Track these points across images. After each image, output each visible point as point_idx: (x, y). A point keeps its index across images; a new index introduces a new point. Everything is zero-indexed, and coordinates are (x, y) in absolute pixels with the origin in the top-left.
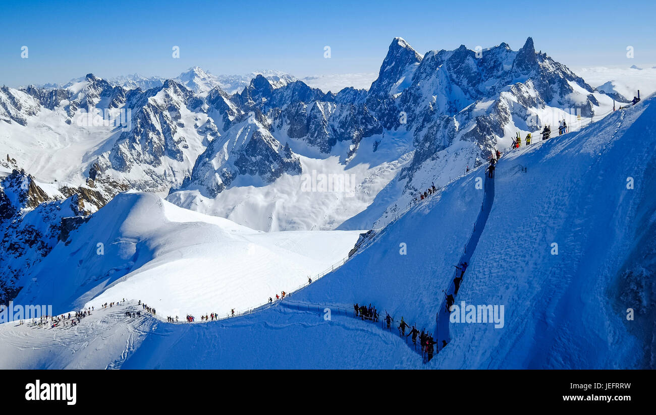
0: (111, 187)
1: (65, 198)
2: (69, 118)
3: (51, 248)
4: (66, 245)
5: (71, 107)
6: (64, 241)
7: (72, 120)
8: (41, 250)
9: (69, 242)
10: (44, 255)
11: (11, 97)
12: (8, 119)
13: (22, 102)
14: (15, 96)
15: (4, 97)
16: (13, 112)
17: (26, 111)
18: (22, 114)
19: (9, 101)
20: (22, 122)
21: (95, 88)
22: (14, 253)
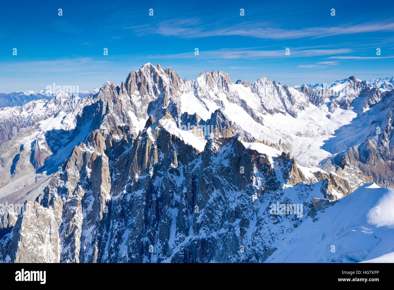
0: (356, 177)
1: (317, 181)
2: (329, 113)
3: (301, 221)
4: (314, 221)
5: (332, 105)
6: (313, 218)
7: (332, 115)
8: (294, 221)
9: (316, 220)
10: (296, 226)
11: (289, 94)
12: (284, 111)
13: (296, 98)
14: (293, 94)
15: (284, 93)
16: (289, 105)
17: (298, 106)
18: (295, 109)
19: (287, 97)
20: (293, 115)
21: (354, 89)
22: (274, 220)
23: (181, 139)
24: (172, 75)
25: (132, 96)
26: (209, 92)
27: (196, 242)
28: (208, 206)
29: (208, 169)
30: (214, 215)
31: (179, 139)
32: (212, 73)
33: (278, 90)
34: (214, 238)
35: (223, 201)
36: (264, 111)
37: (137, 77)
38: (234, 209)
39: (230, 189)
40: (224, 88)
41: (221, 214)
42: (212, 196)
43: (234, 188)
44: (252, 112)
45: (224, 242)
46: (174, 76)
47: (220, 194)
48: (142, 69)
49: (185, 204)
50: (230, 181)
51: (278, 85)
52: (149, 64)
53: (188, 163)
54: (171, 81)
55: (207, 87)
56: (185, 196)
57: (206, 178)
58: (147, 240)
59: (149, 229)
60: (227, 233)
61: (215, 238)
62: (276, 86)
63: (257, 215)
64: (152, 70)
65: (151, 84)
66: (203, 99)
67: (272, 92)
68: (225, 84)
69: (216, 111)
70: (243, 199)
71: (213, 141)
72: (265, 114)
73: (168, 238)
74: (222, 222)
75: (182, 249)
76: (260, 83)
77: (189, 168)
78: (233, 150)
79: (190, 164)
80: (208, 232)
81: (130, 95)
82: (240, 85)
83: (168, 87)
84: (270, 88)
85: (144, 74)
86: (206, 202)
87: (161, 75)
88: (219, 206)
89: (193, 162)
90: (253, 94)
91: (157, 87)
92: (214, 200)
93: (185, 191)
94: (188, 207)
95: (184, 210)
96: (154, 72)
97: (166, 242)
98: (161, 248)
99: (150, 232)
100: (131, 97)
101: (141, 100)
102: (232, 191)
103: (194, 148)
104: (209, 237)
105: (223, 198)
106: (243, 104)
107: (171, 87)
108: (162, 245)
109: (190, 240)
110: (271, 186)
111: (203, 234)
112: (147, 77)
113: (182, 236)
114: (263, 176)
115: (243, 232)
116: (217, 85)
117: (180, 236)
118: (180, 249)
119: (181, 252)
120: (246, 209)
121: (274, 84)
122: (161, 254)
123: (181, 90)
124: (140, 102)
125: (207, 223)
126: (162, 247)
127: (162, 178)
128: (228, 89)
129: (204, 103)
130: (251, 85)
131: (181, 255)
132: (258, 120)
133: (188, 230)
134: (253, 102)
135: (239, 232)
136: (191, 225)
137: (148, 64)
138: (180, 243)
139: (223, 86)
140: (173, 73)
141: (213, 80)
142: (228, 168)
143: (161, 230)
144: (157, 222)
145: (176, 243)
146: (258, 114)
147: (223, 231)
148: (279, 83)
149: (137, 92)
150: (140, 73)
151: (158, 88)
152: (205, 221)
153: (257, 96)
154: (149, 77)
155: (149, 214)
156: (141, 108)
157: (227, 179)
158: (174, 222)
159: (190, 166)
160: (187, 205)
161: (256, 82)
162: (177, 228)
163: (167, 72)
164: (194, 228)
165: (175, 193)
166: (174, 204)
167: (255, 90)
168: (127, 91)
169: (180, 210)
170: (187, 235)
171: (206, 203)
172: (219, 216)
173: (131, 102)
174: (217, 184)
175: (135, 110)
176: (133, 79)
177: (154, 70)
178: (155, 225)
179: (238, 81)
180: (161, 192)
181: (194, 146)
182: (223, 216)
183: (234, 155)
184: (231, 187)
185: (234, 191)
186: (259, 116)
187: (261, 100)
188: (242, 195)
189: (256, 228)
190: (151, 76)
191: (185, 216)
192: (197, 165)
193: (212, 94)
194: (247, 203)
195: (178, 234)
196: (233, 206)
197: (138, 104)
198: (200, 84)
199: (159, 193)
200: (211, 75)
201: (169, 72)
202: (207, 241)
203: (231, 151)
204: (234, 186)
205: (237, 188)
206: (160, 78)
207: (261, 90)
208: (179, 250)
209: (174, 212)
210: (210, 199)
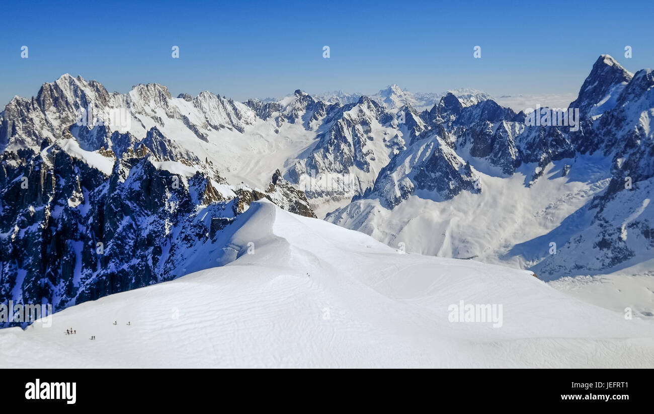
0: (288, 192)
2: (277, 128)
4: (212, 243)
5: (280, 119)
6: (212, 239)
7: (280, 130)
9: (215, 241)
11: (235, 109)
12: (230, 127)
13: (242, 113)
14: (238, 108)
15: (229, 108)
16: (235, 121)
17: (245, 121)
18: (242, 123)
19: (233, 112)
20: (241, 130)
21: (301, 103)
22: (186, 244)
23: (84, 162)
24: (97, 88)
25: (46, 113)
26: (145, 108)
27: (104, 278)
28: (116, 235)
29: (115, 195)
30: (124, 245)
31: (82, 162)
32: (147, 86)
33: (223, 104)
34: (125, 270)
35: (134, 229)
36: (209, 127)
37: (51, 90)
38: (146, 237)
39: (142, 215)
40: (162, 103)
41: (132, 243)
42: (121, 224)
43: (146, 213)
44: (195, 129)
45: (137, 275)
46: (101, 89)
47: (131, 221)
48: (58, 82)
49: (90, 237)
50: (141, 206)
51: (222, 99)
52: (67, 75)
53: (94, 189)
54: (97, 95)
55: (142, 102)
56: (90, 227)
57: (113, 205)
58: (46, 282)
59: (49, 269)
60: (139, 264)
61: (127, 270)
62: (220, 100)
63: (170, 241)
64: (71, 83)
65: (71, 98)
66: (137, 115)
67: (216, 107)
68: (163, 98)
69: (152, 129)
70: (156, 225)
71: (121, 162)
72: (210, 130)
73: (72, 277)
74: (134, 252)
75: (88, 287)
76: (203, 97)
77: (95, 194)
78: (143, 171)
79: (96, 190)
80: (118, 265)
81: (43, 111)
82: (182, 100)
83: (93, 102)
84: (214, 102)
85: (61, 87)
86: (115, 231)
87: (83, 89)
88: (130, 235)
89: (101, 187)
90: (195, 109)
91: (79, 102)
92: (123, 229)
93: (91, 220)
94: (96, 239)
95: (90, 243)
96: (74, 85)
97: (69, 282)
98: (64, 289)
99: (50, 272)
100: (45, 115)
101: (60, 117)
102: (144, 216)
103: (101, 172)
104: (119, 269)
105: (134, 226)
106: (185, 119)
107: (97, 103)
108: (65, 285)
109: (97, 276)
110: (184, 209)
111: (112, 267)
112: (66, 90)
113: (90, 271)
114: (176, 198)
115: (155, 261)
116: (153, 99)
117: (86, 273)
118: (86, 287)
119: (86, 290)
120: (159, 235)
121: (218, 98)
122: (65, 295)
123: (110, 105)
124: (59, 120)
125: (116, 255)
126: (65, 287)
127: (63, 208)
128: (167, 104)
129: (140, 121)
130: (194, 99)
131: (86, 293)
132: (202, 137)
133: (95, 265)
134: (196, 118)
135: (152, 261)
136: (99, 258)
137: (65, 75)
138: (87, 280)
139: (160, 100)
140: (98, 86)
141: (148, 93)
142: (138, 192)
143: (63, 269)
144: (58, 260)
145: (82, 281)
146: (202, 131)
147: (135, 261)
148: (224, 97)
149: (53, 109)
150: (56, 86)
151: (81, 104)
152: (114, 252)
153: (200, 110)
154: (68, 90)
155: (48, 250)
156: (60, 127)
157: (138, 204)
158: (79, 258)
159: (97, 192)
160: (94, 237)
161: (199, 96)
162: (83, 264)
163: (92, 85)
164: (101, 262)
165: (79, 224)
166: (78, 237)
167: (197, 105)
168: (40, 107)
169: (86, 243)
170: (95, 270)
171: (114, 233)
172: (130, 246)
173: (46, 120)
174: (126, 211)
175: (53, 130)
176: (46, 93)
177: (74, 82)
178: (57, 263)
179: (180, 95)
180: (61, 224)
181: (100, 169)
182: (135, 246)
183: (145, 177)
184: (143, 213)
185: (146, 217)
186: (203, 133)
187: (205, 115)
188: (155, 221)
189: (169, 255)
190: (70, 89)
191: (92, 250)
192: (105, 191)
193: (148, 110)
194: (159, 229)
195: (85, 270)
196: (145, 234)
197: (56, 124)
198: (133, 98)
199: (60, 226)
200: (146, 88)
201: (93, 85)
202: (117, 274)
203: (141, 173)
204: (146, 211)
205: (149, 213)
206: (82, 91)
207: (205, 105)
208: (84, 289)
209: (79, 247)
210: (119, 227)
